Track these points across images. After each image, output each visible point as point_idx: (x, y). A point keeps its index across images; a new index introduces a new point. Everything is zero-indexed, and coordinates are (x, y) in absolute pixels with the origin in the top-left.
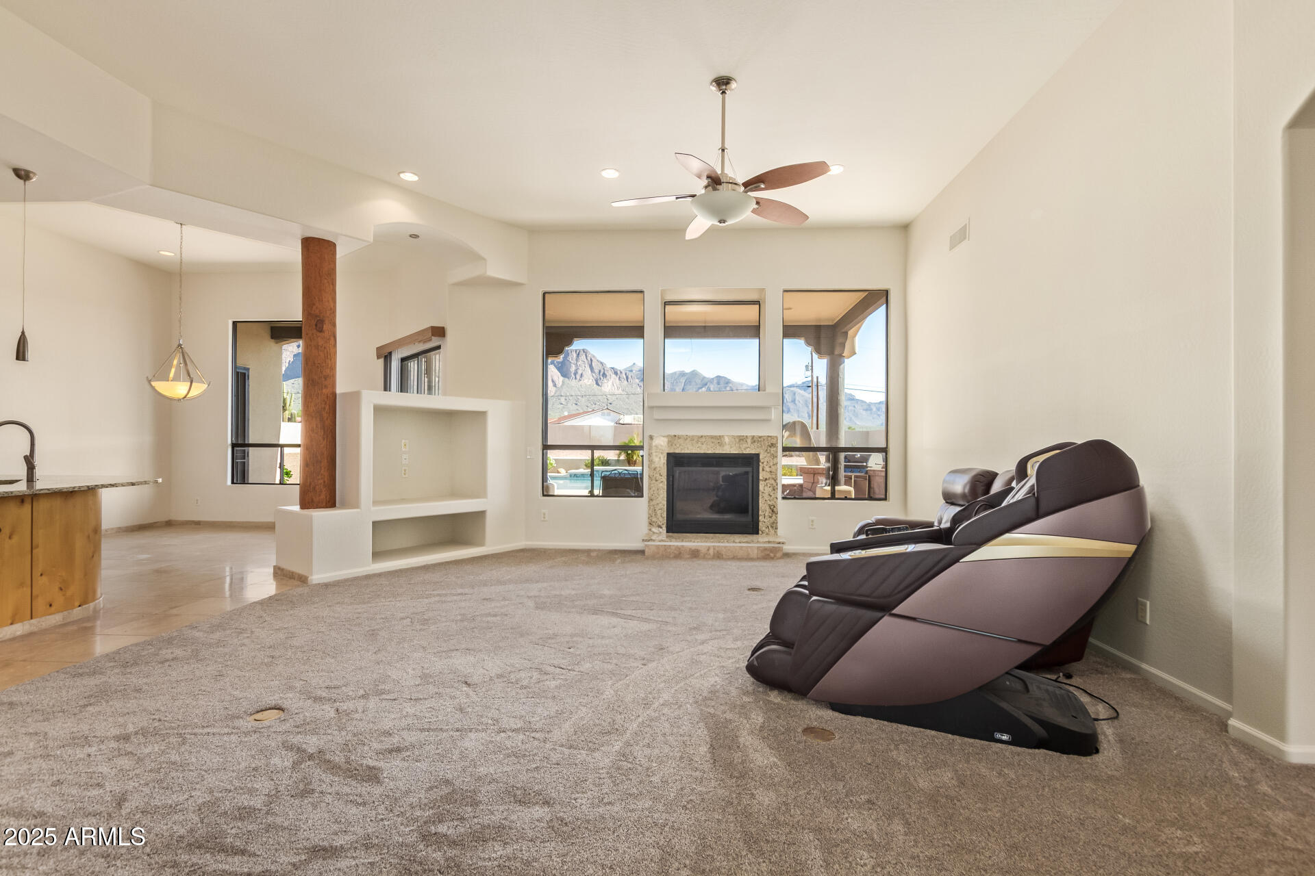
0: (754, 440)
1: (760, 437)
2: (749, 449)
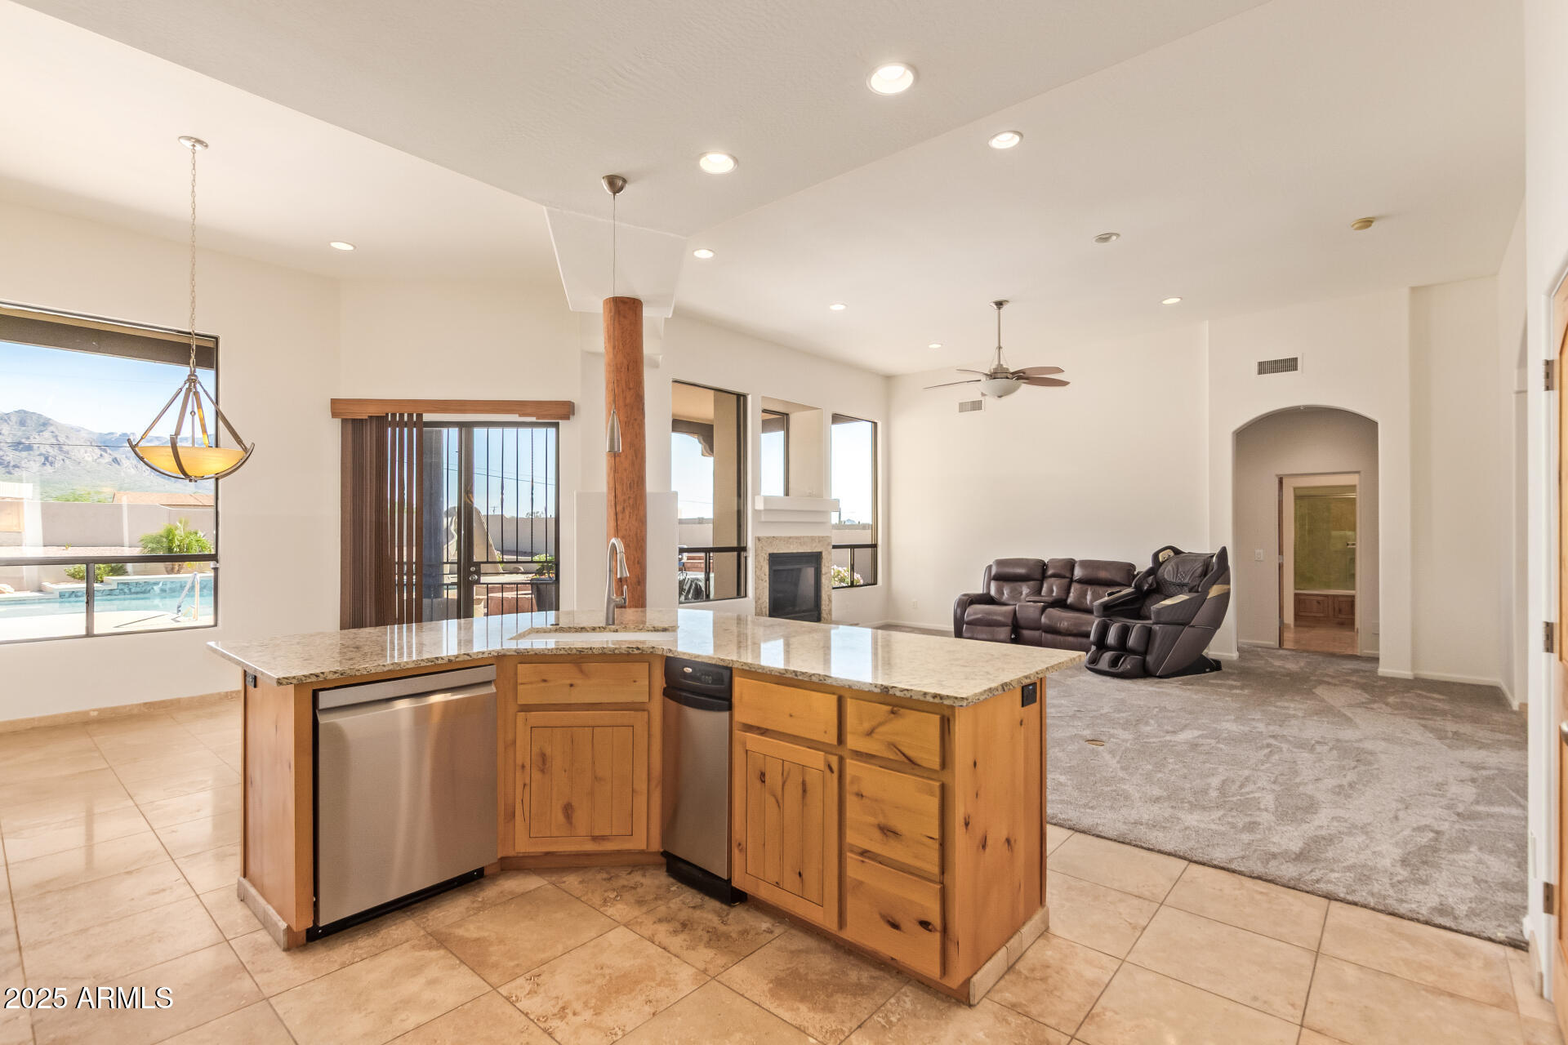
1: (822, 537)
2: (816, 548)
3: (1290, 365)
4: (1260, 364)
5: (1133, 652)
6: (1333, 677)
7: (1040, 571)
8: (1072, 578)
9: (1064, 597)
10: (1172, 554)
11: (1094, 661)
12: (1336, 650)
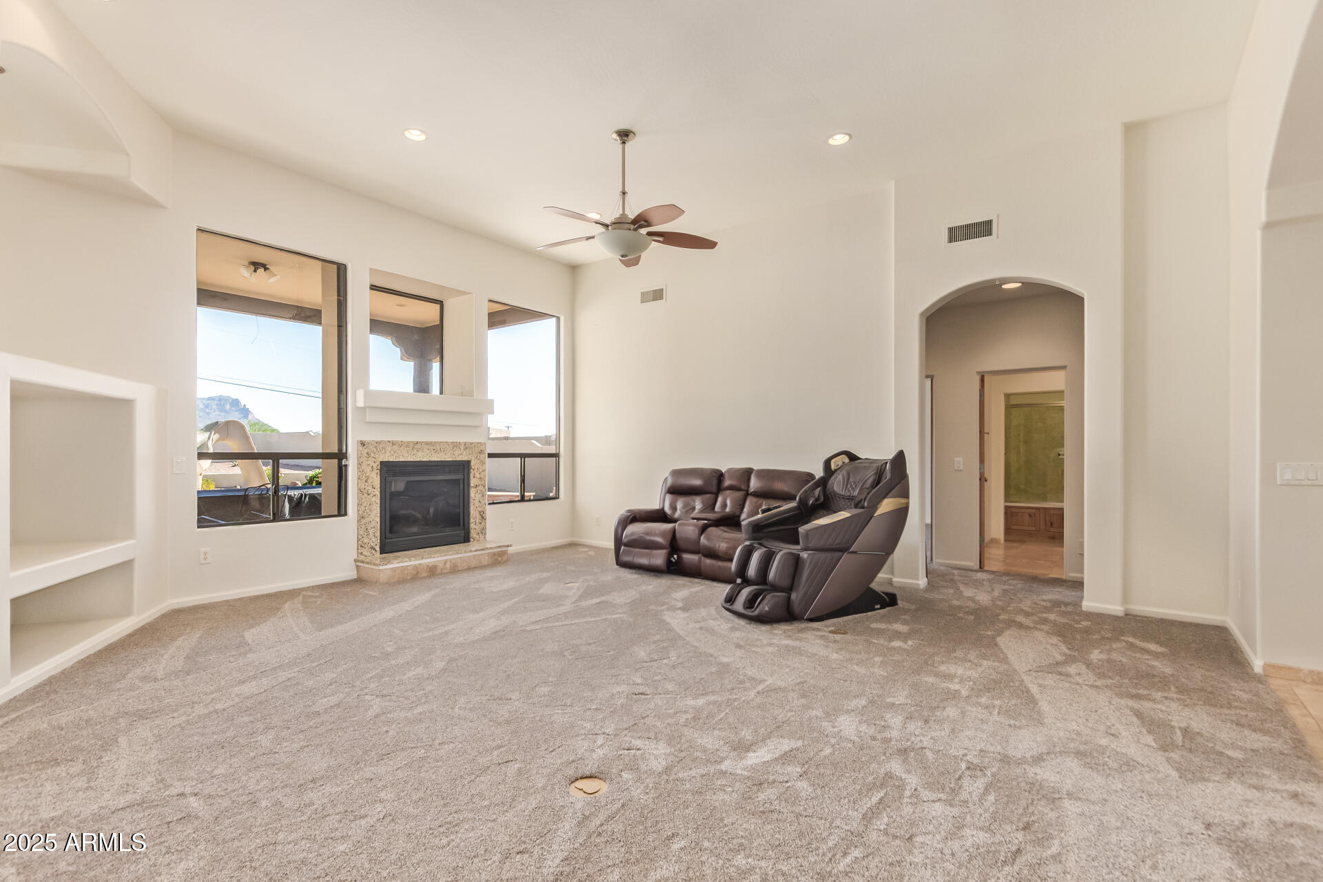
0: (467, 446)
1: (471, 444)
2: (462, 456)
3: (983, 229)
4: (950, 229)
5: (774, 588)
6: (1027, 614)
7: (715, 482)
8: (747, 491)
9: (738, 513)
10: (847, 460)
11: (730, 599)
12: (1039, 572)
